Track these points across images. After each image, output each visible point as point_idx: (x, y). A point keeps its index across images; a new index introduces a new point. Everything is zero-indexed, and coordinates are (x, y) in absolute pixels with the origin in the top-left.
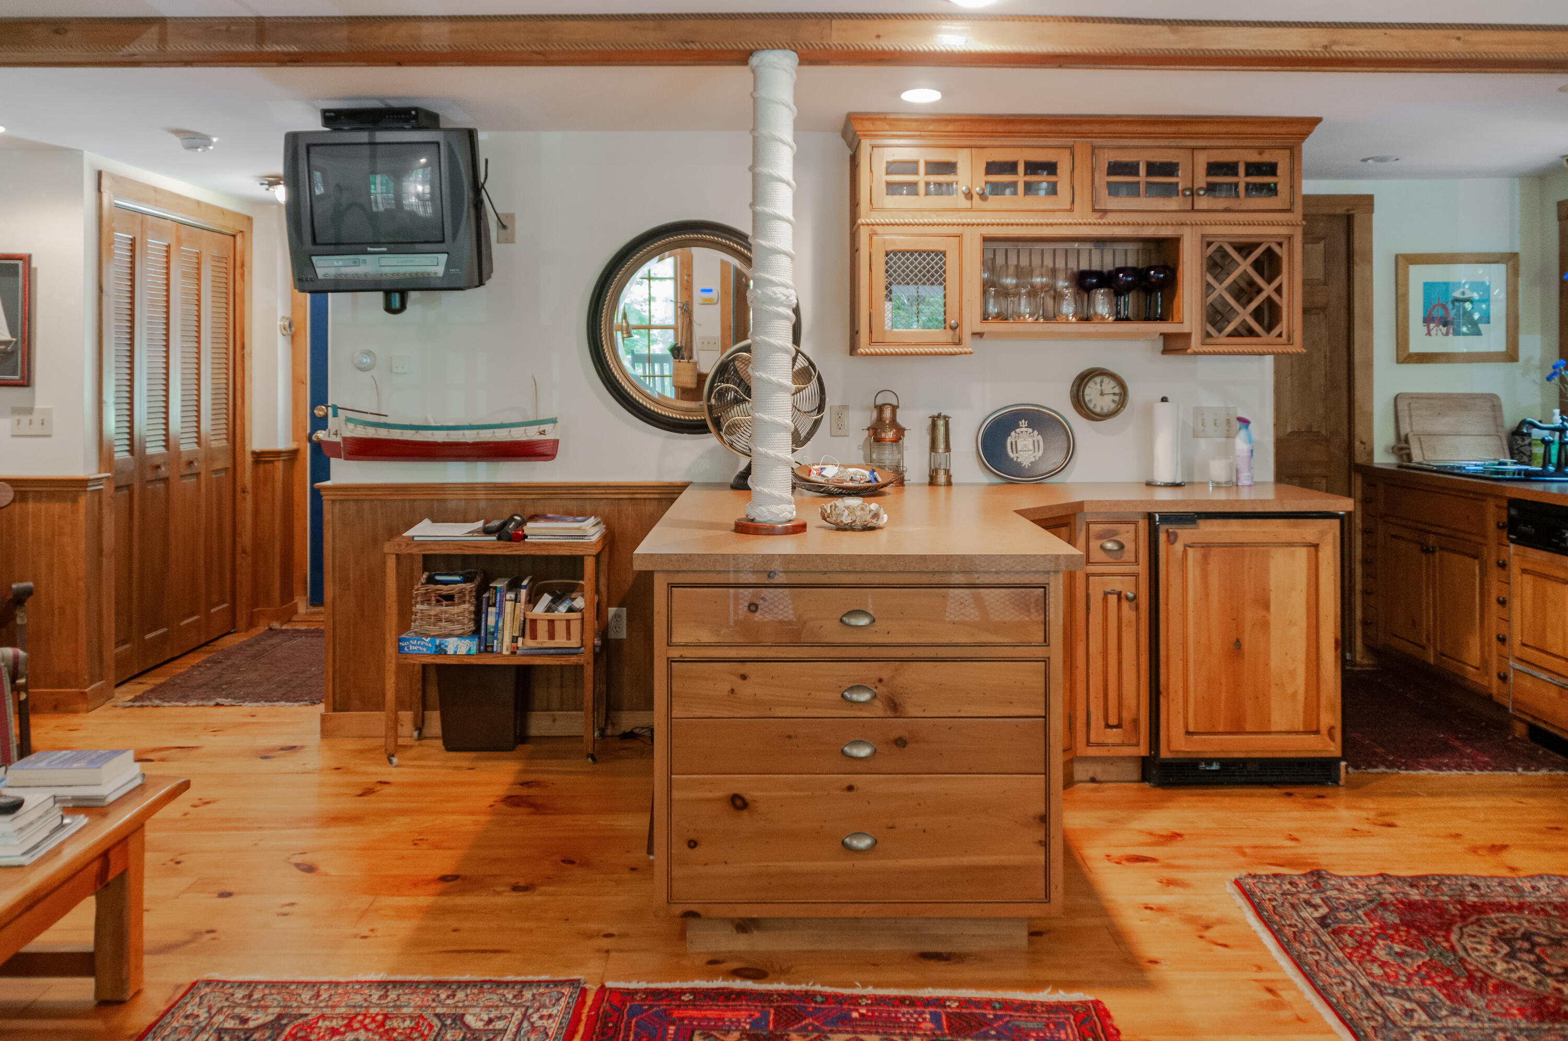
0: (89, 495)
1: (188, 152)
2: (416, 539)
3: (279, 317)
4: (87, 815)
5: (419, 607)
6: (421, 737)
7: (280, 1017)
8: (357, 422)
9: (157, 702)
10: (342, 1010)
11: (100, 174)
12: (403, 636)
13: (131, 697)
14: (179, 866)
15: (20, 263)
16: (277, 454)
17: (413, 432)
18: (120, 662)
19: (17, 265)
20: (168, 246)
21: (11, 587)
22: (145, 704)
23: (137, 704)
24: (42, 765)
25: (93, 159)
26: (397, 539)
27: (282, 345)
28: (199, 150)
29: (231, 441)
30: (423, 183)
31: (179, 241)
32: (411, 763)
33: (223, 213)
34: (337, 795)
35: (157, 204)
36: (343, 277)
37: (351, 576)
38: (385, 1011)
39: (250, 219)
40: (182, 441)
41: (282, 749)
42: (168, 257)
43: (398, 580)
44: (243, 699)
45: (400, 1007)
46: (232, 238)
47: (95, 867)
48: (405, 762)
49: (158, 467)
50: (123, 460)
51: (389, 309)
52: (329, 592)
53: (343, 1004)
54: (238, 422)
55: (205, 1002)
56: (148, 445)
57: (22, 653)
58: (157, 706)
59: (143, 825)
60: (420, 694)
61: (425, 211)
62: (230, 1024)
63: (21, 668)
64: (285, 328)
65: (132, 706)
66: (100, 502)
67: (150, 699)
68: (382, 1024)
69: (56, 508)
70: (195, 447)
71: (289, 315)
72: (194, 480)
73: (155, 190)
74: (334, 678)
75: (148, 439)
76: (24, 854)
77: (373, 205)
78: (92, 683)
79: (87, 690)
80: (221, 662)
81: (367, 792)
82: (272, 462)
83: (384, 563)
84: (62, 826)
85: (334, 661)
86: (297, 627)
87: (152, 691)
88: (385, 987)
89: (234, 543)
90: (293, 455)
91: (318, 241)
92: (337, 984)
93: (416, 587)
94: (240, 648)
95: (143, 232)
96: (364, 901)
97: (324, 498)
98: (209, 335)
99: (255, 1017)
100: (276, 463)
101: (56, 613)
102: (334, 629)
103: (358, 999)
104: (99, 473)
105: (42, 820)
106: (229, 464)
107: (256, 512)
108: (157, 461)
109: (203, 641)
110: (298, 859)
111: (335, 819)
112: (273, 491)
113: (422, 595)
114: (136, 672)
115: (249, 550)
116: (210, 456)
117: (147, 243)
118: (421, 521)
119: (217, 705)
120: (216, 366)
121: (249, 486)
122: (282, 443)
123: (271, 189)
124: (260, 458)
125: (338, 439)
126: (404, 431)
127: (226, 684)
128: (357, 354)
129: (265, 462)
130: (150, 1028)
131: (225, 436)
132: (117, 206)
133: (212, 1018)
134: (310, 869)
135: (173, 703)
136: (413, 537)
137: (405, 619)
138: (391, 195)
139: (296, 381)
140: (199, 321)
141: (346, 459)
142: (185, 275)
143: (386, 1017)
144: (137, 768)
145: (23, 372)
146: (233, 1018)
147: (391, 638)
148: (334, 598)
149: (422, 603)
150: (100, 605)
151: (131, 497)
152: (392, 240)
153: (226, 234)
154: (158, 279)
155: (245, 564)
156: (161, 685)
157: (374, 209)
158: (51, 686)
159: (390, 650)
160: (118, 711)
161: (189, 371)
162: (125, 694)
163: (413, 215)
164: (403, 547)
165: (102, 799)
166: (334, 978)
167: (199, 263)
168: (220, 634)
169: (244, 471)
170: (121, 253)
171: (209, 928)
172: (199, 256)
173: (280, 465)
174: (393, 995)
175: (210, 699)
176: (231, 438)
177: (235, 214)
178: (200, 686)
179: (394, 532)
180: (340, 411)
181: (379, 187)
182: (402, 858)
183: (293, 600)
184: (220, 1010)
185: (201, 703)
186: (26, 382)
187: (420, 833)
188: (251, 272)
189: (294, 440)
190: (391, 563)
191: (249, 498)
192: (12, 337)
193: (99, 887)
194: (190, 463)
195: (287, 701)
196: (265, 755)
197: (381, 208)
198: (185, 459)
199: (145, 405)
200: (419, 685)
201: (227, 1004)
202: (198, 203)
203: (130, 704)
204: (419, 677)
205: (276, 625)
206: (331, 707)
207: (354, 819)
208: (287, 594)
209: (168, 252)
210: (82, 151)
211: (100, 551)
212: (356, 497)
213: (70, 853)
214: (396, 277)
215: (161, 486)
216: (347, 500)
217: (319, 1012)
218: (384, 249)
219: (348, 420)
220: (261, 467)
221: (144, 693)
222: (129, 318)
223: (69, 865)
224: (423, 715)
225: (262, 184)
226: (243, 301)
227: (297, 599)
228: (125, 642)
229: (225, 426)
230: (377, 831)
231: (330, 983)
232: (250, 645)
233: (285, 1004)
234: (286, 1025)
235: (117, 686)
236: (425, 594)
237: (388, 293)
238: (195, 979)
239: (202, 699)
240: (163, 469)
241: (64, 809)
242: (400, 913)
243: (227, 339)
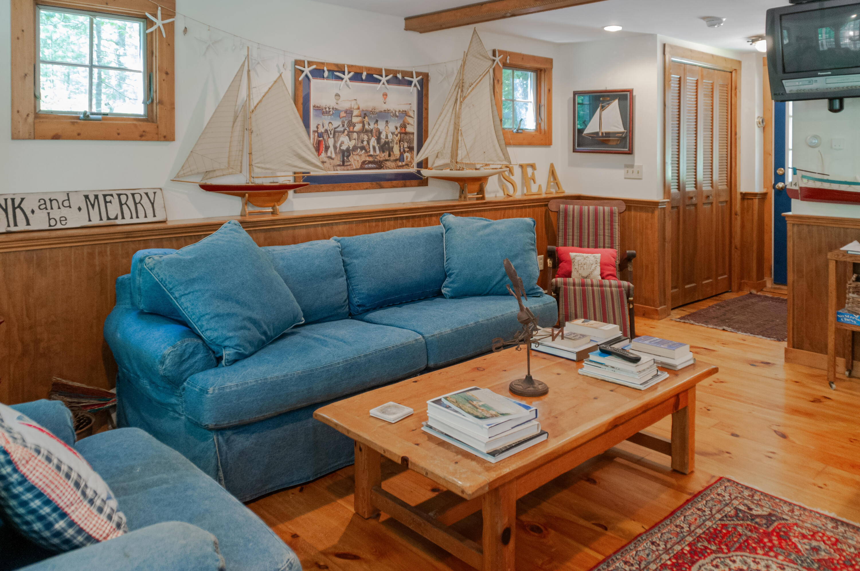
0: (659, 210)
1: (711, 29)
2: (849, 252)
3: (756, 116)
4: (668, 373)
5: (851, 295)
6: (850, 376)
7: (770, 515)
8: (809, 178)
9: (692, 322)
10: (809, 526)
11: (664, 45)
12: (840, 311)
13: (679, 317)
14: (709, 412)
15: (628, 93)
16: (755, 195)
17: (848, 186)
18: (674, 298)
19: (627, 95)
20: (697, 80)
21: (626, 252)
22: (686, 321)
23: (682, 321)
24: (647, 342)
25: (662, 37)
26: (836, 251)
27: (758, 133)
28: (716, 26)
29: (729, 186)
30: (854, 30)
31: (702, 77)
32: (846, 390)
33: (726, 60)
34: (799, 398)
35: (691, 58)
36: (802, 91)
37: (805, 270)
38: (837, 537)
39: (740, 62)
40: (704, 185)
41: (763, 363)
42: (697, 86)
43: (836, 276)
44: (738, 329)
45: (846, 538)
46: (730, 74)
47: (672, 401)
48: (840, 389)
49: (692, 198)
50: (675, 193)
51: (832, 109)
52: (790, 277)
53: (809, 522)
54: (733, 175)
55: (728, 490)
56: (687, 186)
57: (631, 285)
58: (692, 324)
59: (695, 386)
60: (850, 349)
61: (855, 47)
62: (742, 507)
63: (631, 292)
64: (759, 123)
65: (680, 322)
66: (664, 213)
67: (689, 320)
68: (835, 544)
69: (644, 215)
70: (710, 188)
71: (762, 116)
72: (709, 206)
73: (691, 51)
74: (793, 329)
75: (687, 183)
76: (641, 384)
77: (820, 47)
78: (661, 305)
79: (658, 309)
80: (724, 307)
81: (816, 401)
82: (752, 199)
83: (827, 265)
84: (657, 375)
85: (793, 318)
86: (766, 295)
87: (689, 315)
88: (836, 522)
89: (731, 242)
90: (764, 196)
91: (786, 71)
92: (805, 509)
93: (849, 282)
94: (734, 301)
95: (685, 74)
96: (819, 466)
97: (787, 222)
98: (718, 128)
99: (756, 509)
100: (754, 200)
101: (644, 267)
102: (794, 300)
103: (818, 523)
104: (664, 199)
105: (649, 370)
106: (728, 199)
107: (743, 227)
108: (691, 195)
109: (714, 294)
110: (776, 428)
111: (796, 411)
112: (753, 216)
113: (853, 288)
114: (681, 304)
115: (738, 247)
116: (718, 194)
117: (687, 80)
118: (851, 241)
119: (724, 330)
120: (721, 144)
121: (739, 212)
122: (757, 188)
123: (754, 44)
124: (745, 196)
125: (797, 188)
126: (841, 185)
127: (728, 319)
128: (809, 138)
129: (748, 199)
130: (700, 493)
131: (726, 183)
132: (673, 61)
133: (732, 500)
134: (784, 436)
135: (700, 324)
136: (847, 251)
137: (841, 302)
138: (832, 40)
139: (766, 153)
140: (712, 120)
141: (801, 200)
142: (705, 95)
143: (837, 540)
144: (691, 355)
145: (629, 147)
146: (743, 505)
147: (832, 311)
148: (793, 282)
149: (853, 293)
150: (664, 266)
151: (678, 212)
152: (832, 67)
153: (727, 72)
154: (692, 98)
155: (736, 255)
156: (694, 313)
157: (821, 49)
158: (642, 304)
159: (831, 318)
160: (673, 323)
161: (707, 147)
162: (676, 314)
163: (847, 50)
164: (841, 256)
165: (675, 366)
166: (802, 505)
167: (712, 89)
168: (723, 291)
169: (736, 205)
170: (674, 85)
171: (728, 451)
172: (712, 85)
173: (756, 201)
174: (841, 529)
175: (720, 326)
176: (729, 184)
177: (732, 60)
178: (714, 318)
179: (833, 247)
180: (798, 171)
181: (824, 36)
182: (843, 447)
183: (764, 279)
184: (736, 498)
185: (715, 327)
186: (630, 152)
187: (854, 435)
188: (740, 92)
189: (764, 187)
190: (832, 266)
191: (739, 218)
192: (625, 129)
193: (675, 411)
194: (708, 197)
195: (763, 335)
196: (753, 364)
197: (826, 48)
198: (705, 195)
199: (685, 165)
200: (850, 344)
201: (740, 496)
202: (713, 56)
203: (679, 320)
204: (850, 338)
205: (754, 292)
206: (791, 345)
207: (808, 414)
208: (760, 275)
209: (697, 83)
210: (656, 35)
211: (664, 239)
212: (808, 223)
213: (661, 391)
214: (837, 90)
215: (693, 208)
216: (802, 224)
217: (795, 521)
218: (830, 73)
219: (803, 177)
220: (746, 202)
221: (686, 315)
222: (678, 119)
223: (661, 396)
224: (852, 362)
225: (748, 42)
226: (736, 109)
227: (766, 279)
228: (675, 287)
229: (726, 178)
230: (824, 426)
231: (800, 507)
232: (739, 300)
233: (773, 508)
234: (775, 521)
235: (672, 309)
236: (856, 287)
237: (831, 100)
238: (722, 476)
239: (716, 325)
240: (694, 199)
241: (658, 367)
242: (843, 481)
243: (727, 129)
